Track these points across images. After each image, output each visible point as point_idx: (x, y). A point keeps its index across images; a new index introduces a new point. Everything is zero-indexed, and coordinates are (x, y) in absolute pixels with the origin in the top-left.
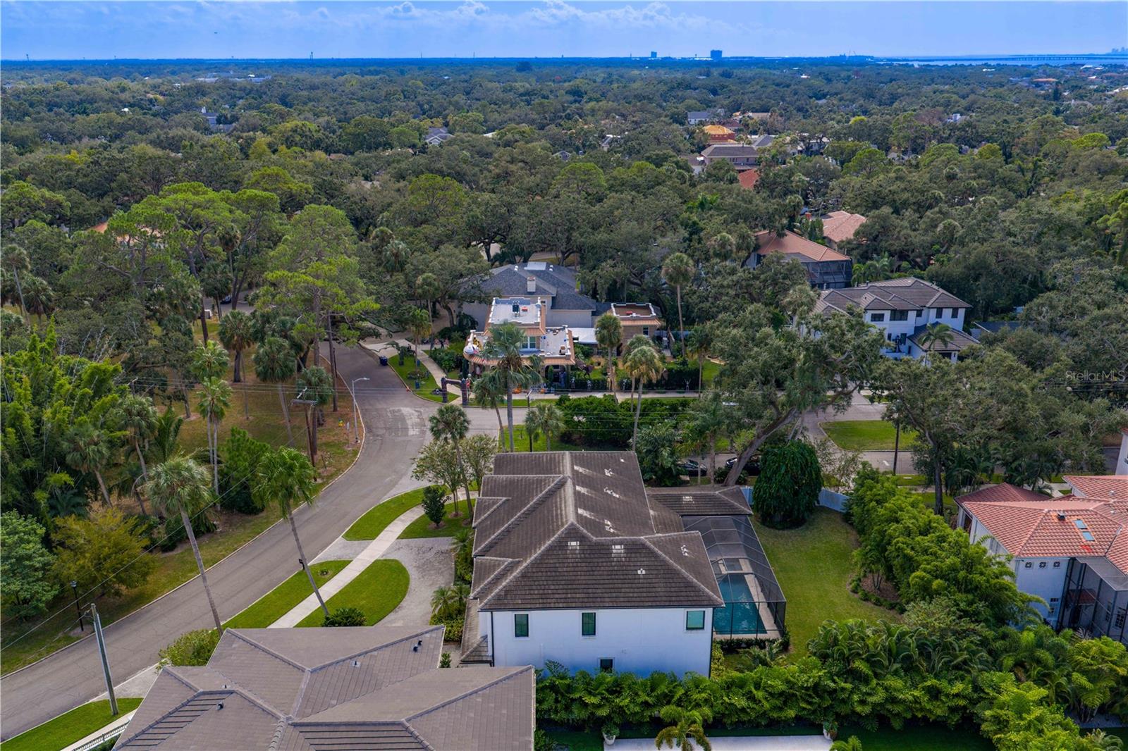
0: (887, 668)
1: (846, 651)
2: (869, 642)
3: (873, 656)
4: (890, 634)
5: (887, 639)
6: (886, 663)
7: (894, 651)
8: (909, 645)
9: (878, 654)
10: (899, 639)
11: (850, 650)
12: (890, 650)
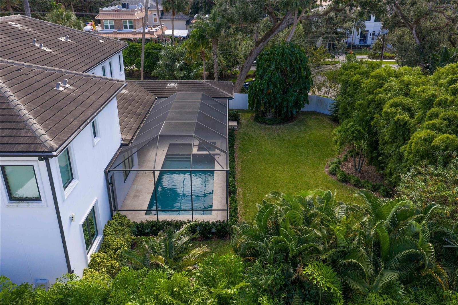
0: (371, 279)
1: (292, 245)
2: (338, 229)
3: (345, 255)
4: (378, 216)
5: (372, 223)
6: (369, 269)
7: (385, 246)
8: (416, 235)
9: (354, 252)
10: (394, 223)
11: (300, 242)
12: (377, 245)
